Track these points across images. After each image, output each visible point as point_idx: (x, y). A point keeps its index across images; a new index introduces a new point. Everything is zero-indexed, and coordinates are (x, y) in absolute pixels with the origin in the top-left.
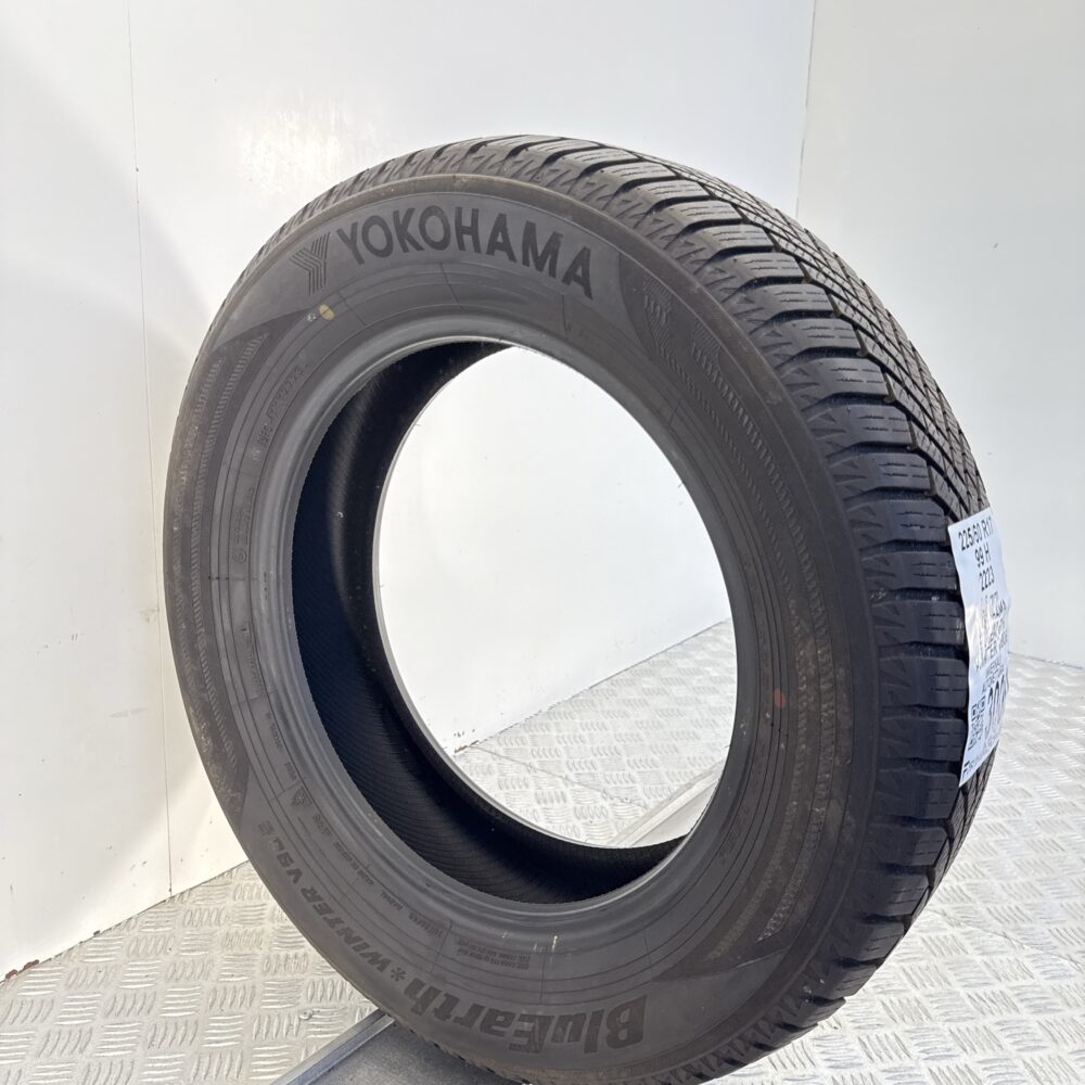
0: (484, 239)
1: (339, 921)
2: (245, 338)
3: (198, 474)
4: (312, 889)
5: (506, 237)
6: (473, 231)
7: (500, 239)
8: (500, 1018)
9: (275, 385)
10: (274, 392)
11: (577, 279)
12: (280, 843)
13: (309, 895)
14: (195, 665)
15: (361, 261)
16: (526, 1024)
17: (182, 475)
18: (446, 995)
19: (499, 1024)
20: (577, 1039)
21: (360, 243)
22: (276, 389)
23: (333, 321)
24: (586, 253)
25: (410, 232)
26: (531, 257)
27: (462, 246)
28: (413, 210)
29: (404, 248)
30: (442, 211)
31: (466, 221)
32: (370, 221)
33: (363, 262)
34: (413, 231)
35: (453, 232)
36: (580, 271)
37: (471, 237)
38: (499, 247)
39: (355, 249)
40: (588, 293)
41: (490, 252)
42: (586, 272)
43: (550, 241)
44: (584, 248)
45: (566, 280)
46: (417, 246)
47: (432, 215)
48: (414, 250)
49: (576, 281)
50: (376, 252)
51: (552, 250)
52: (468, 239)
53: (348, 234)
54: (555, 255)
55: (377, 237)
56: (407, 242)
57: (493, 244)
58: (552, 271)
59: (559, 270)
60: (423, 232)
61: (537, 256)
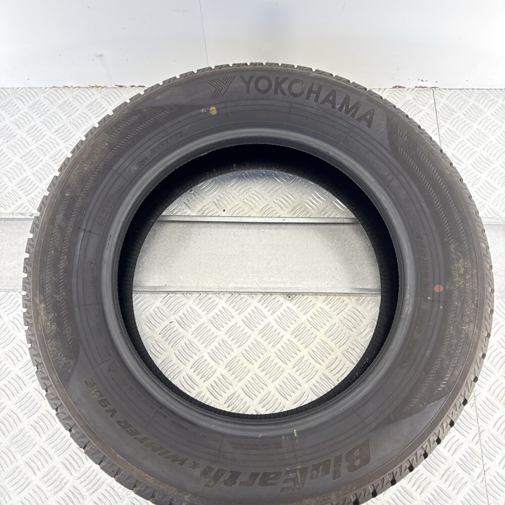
1: (145, 439)
2: (161, 108)
3: (96, 168)
4: (125, 420)
5: (334, 98)
6: (318, 93)
7: (331, 98)
8: (272, 476)
9: (163, 137)
10: (161, 141)
11: (366, 120)
12: (100, 392)
13: (122, 424)
14: (55, 277)
15: (248, 92)
16: (291, 474)
17: (85, 167)
18: (231, 472)
19: (272, 479)
20: (328, 473)
21: (252, 84)
22: (164, 139)
23: (214, 115)
24: (373, 111)
25: (283, 86)
26: (344, 108)
27: (308, 97)
28: (287, 78)
29: (276, 92)
30: (303, 83)
31: (315, 88)
32: (262, 77)
33: (249, 93)
34: (285, 86)
35: (306, 91)
36: (368, 117)
37: (315, 95)
38: (329, 101)
39: (248, 87)
40: (369, 126)
41: (323, 102)
42: (371, 118)
43: (356, 103)
44: (372, 109)
45: (359, 119)
46: (283, 93)
47: (297, 82)
48: (281, 94)
49: (365, 120)
50: (259, 90)
51: (356, 107)
52: (313, 96)
53: (247, 79)
54: (357, 109)
55: (263, 84)
56: (279, 90)
57: (326, 100)
58: (353, 116)
59: (357, 116)
60: (290, 88)
61: (348, 108)
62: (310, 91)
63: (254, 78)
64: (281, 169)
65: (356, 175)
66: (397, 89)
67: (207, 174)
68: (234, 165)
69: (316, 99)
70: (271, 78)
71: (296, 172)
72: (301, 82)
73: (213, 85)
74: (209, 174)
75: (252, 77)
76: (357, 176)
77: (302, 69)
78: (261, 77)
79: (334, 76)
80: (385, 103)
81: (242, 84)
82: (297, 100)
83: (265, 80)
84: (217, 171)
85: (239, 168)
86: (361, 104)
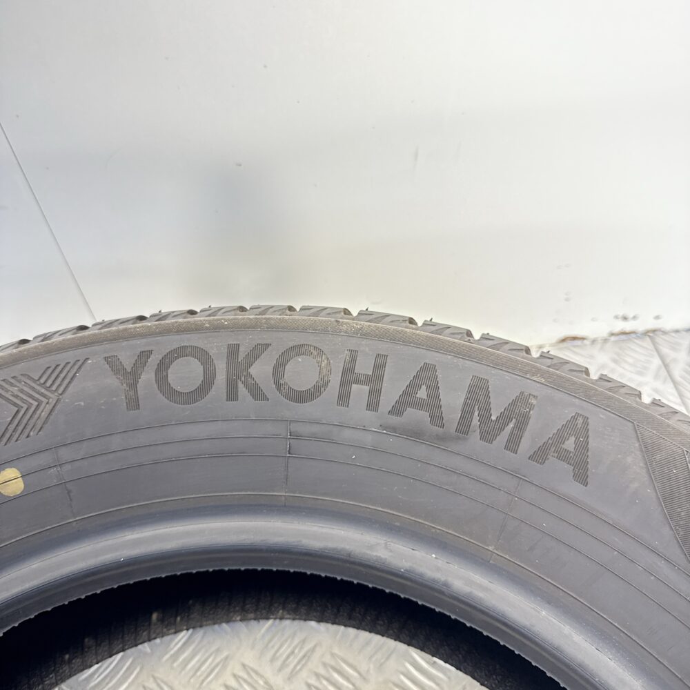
0: (391, 392)
5: (434, 391)
6: (375, 380)
7: (422, 393)
11: (563, 456)
21: (147, 377)
23: (17, 497)
24: (580, 421)
25: (253, 370)
26: (476, 421)
27: (344, 398)
28: (268, 345)
29: (232, 395)
30: (321, 353)
31: (364, 367)
32: (180, 352)
33: (138, 407)
34: (261, 370)
35: (335, 380)
36: (570, 444)
37: (367, 388)
38: (419, 404)
39: (133, 386)
40: (582, 477)
41: (397, 410)
42: (583, 447)
43: (515, 401)
44: (578, 415)
45: (539, 455)
46: (257, 393)
47: (298, 354)
48: (250, 398)
49: (558, 458)
50: (173, 395)
51: (518, 414)
52: (360, 391)
53: (128, 362)
54: (522, 423)
55: (186, 374)
56: (241, 385)
57: (406, 400)
58: (513, 444)
59: (526, 445)
60: (278, 374)
61: (490, 421)
62: (349, 377)
63: (152, 357)
64: (303, 610)
65: (567, 666)
66: (568, 344)
67: (63, 662)
68: (155, 616)
69: (373, 402)
70: (212, 352)
71: (350, 618)
72: (315, 353)
73: (8, 395)
74: (70, 661)
75: (145, 355)
76: (575, 671)
77: (316, 314)
78: (175, 350)
79: (420, 324)
80: (609, 389)
81: (112, 381)
82: (307, 410)
83: (191, 359)
84: (98, 645)
85: (168, 626)
86: (534, 401)
